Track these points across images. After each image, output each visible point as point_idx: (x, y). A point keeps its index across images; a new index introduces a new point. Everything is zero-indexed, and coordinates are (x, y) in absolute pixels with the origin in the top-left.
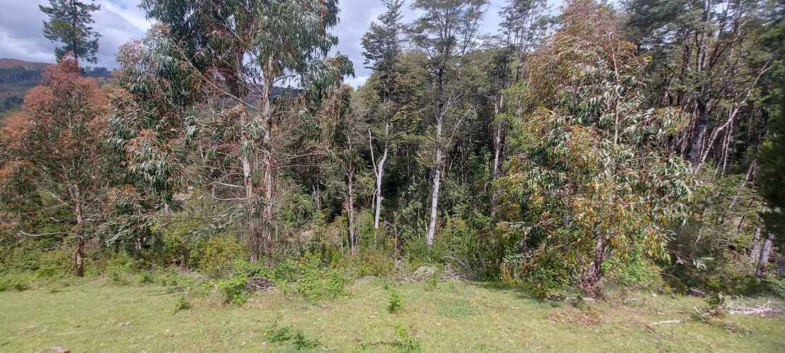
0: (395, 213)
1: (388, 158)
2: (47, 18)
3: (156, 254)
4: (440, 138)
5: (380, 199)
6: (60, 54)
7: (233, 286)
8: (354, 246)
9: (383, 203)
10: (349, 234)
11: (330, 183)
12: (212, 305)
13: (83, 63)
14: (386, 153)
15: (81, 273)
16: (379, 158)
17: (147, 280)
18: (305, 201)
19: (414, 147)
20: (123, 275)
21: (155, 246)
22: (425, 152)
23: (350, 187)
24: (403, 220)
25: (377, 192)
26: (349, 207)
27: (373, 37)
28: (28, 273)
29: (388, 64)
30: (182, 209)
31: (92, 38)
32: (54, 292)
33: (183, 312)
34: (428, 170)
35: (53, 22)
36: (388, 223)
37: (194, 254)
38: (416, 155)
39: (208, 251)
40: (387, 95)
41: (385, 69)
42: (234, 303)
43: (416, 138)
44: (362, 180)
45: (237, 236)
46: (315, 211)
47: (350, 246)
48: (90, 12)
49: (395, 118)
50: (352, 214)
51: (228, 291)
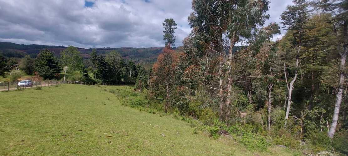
0: (302, 113)
1: (297, 80)
2: (164, 34)
3: (186, 111)
4: (344, 68)
5: (290, 103)
6: (166, 44)
7: (213, 130)
8: (271, 125)
9: (292, 105)
10: (267, 119)
11: (257, 91)
12: (205, 135)
13: (172, 46)
14: (296, 77)
15: (166, 112)
16: (290, 79)
17: (184, 119)
18: (244, 98)
19: (318, 74)
20: (177, 116)
21: (186, 107)
22: (328, 76)
23: (270, 94)
24: (307, 117)
25: (288, 98)
26: (268, 104)
27: (288, 13)
28: (155, 109)
29: (299, 25)
30: (195, 95)
31: (174, 38)
32: (161, 116)
33: (195, 135)
34: (332, 88)
35: (166, 35)
36: (296, 117)
37: (198, 113)
38: (320, 78)
39: (203, 113)
40: (298, 43)
41: (297, 29)
42: (213, 137)
43: (319, 67)
44: (278, 91)
45: (213, 109)
46: (248, 104)
47: (268, 126)
48: (174, 30)
49: (304, 56)
50: (270, 109)
51: (211, 132)
